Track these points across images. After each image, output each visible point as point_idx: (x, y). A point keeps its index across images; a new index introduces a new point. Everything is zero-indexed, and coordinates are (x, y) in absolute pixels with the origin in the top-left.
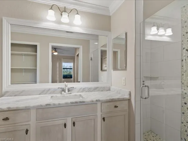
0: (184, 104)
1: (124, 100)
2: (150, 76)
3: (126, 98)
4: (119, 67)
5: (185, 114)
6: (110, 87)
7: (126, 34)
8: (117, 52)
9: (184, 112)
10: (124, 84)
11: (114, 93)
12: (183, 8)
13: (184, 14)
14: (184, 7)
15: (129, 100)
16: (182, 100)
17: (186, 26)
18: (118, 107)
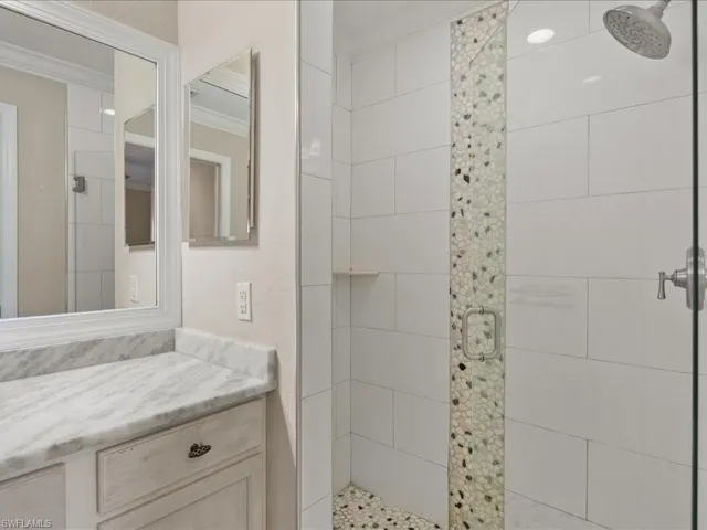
0: (459, 369)
1: (242, 400)
2: (347, 270)
3: (254, 390)
4: (226, 231)
5: (460, 405)
6: (173, 331)
7: (255, 62)
8: (219, 165)
9: (458, 396)
10: (247, 317)
11: (194, 361)
12: (457, 26)
13: (459, 48)
14: (460, 22)
15: (271, 396)
16: (451, 357)
17: (464, 94)
18: (208, 449)
